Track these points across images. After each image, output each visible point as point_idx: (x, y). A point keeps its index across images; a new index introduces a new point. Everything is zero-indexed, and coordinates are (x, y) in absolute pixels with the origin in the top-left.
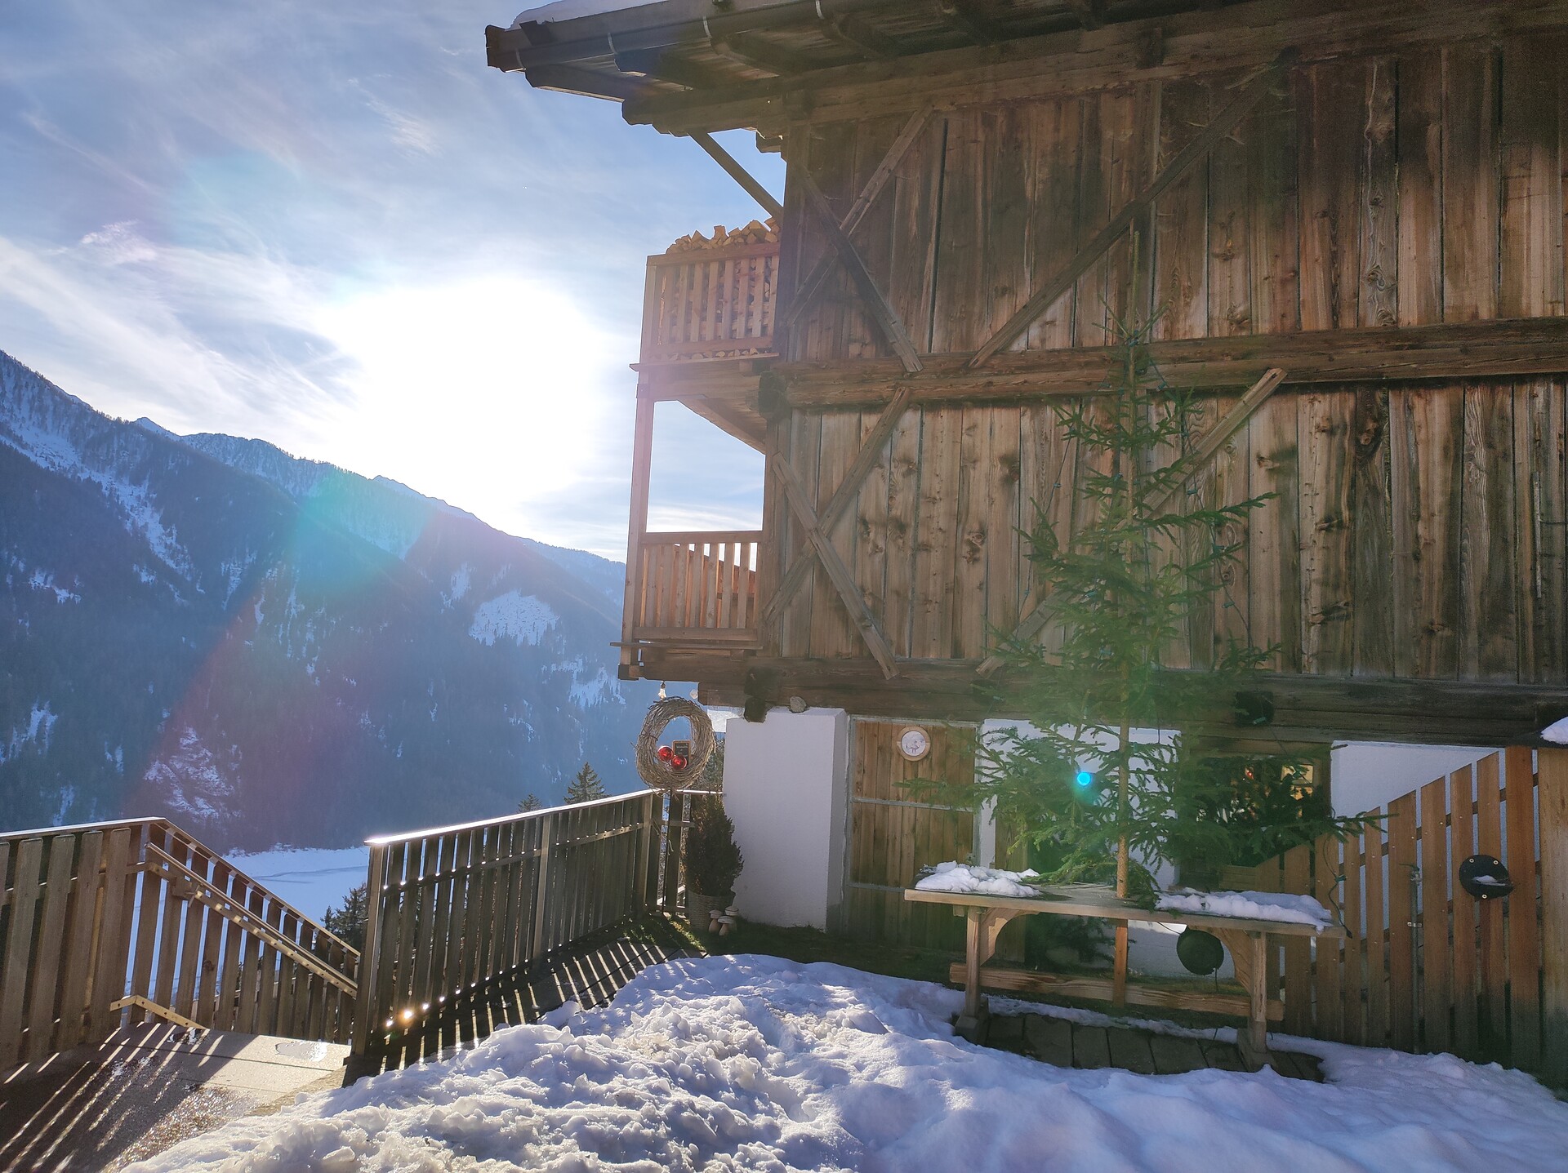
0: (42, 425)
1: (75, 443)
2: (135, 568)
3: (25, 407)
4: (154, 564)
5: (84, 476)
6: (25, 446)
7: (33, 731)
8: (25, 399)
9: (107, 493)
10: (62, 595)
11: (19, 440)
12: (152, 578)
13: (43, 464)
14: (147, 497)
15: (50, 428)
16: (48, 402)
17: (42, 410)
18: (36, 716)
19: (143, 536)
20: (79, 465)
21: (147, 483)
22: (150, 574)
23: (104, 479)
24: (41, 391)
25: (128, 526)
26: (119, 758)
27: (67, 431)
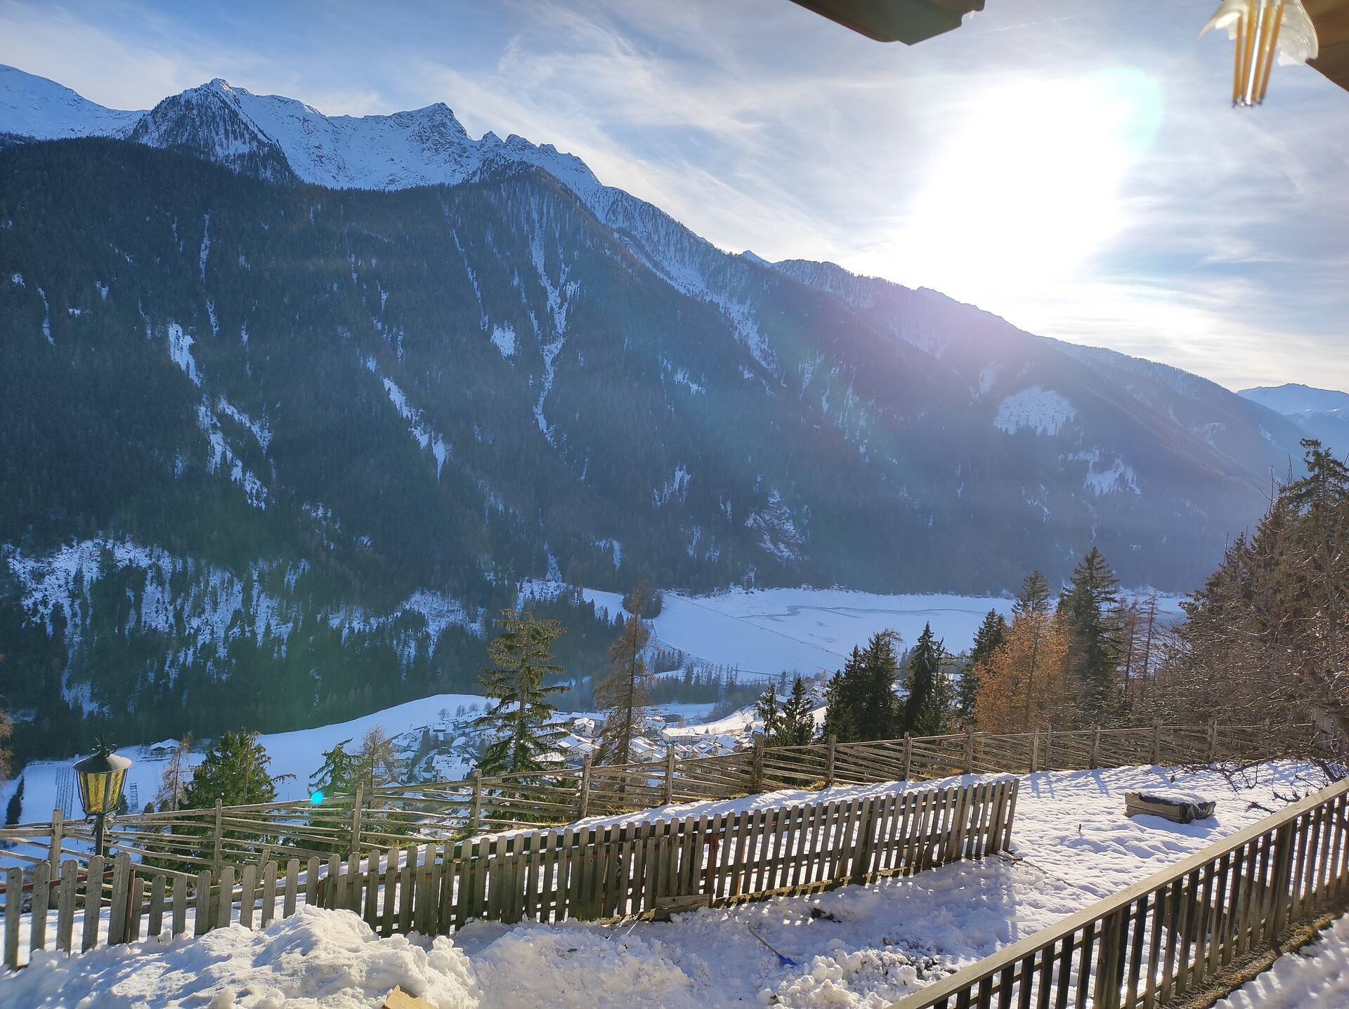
0: (682, 262)
1: (703, 274)
2: (740, 367)
3: (672, 248)
4: (753, 365)
5: (708, 299)
6: (671, 279)
7: (676, 485)
8: (672, 242)
9: (723, 311)
10: (694, 387)
11: (668, 274)
12: (751, 375)
13: (683, 291)
14: (749, 313)
15: (687, 263)
16: (686, 244)
17: (682, 250)
18: (679, 474)
19: (746, 343)
20: (705, 290)
21: (748, 302)
22: (750, 372)
23: (721, 300)
24: (682, 236)
25: (736, 336)
26: (729, 509)
27: (698, 265)
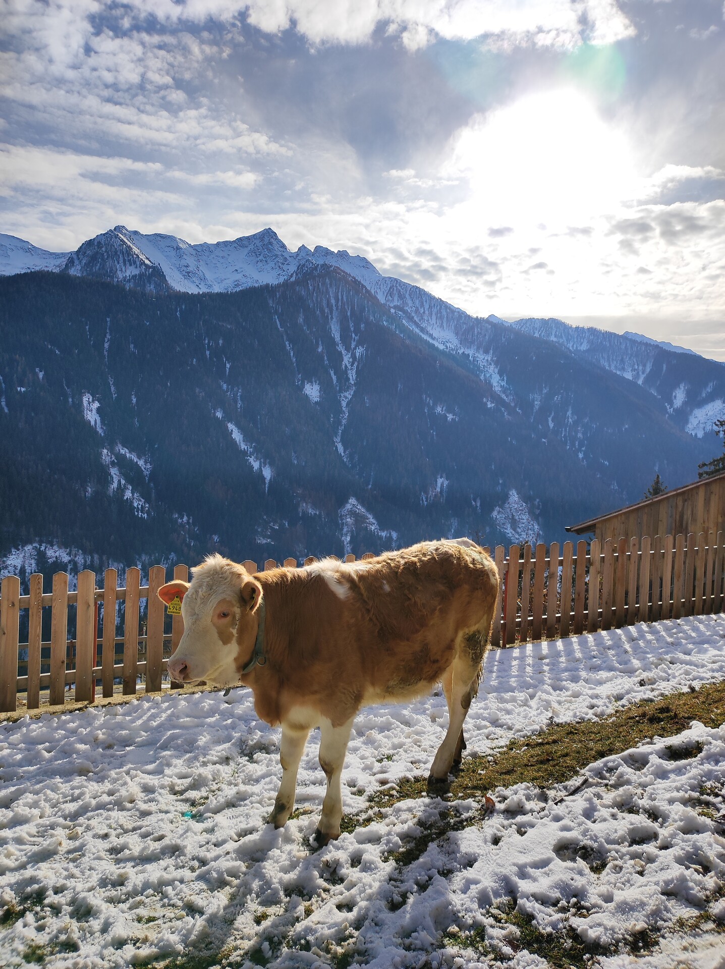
0: (442, 326)
1: (457, 334)
2: (485, 400)
3: (434, 317)
4: (495, 398)
5: (461, 352)
6: (434, 339)
7: (438, 489)
8: (434, 313)
9: (472, 359)
10: (450, 417)
11: (431, 336)
12: (493, 405)
13: (441, 347)
14: (491, 360)
15: (445, 327)
16: (444, 313)
17: (441, 318)
18: (440, 481)
19: (490, 381)
20: (459, 346)
21: (491, 352)
22: (492, 402)
23: (470, 352)
24: (441, 307)
25: (482, 377)
26: (478, 504)
27: (453, 327)
